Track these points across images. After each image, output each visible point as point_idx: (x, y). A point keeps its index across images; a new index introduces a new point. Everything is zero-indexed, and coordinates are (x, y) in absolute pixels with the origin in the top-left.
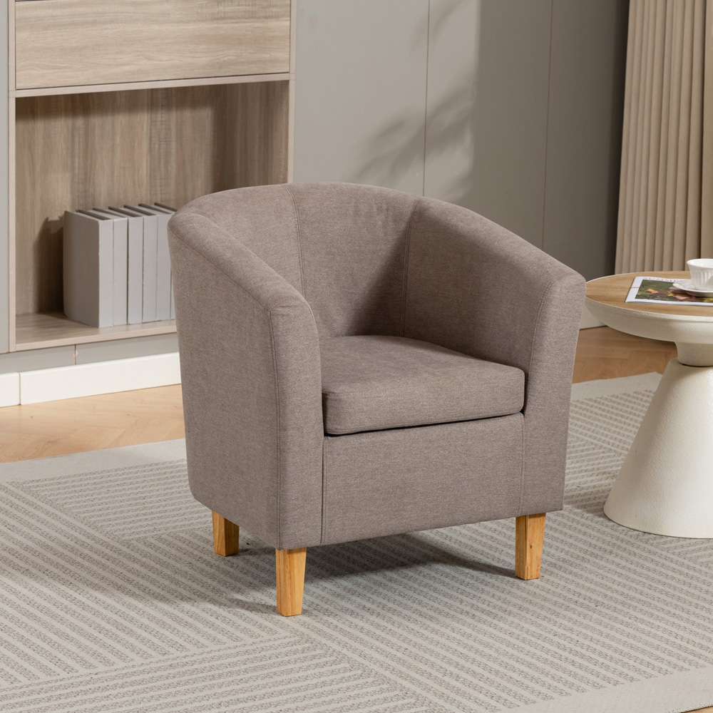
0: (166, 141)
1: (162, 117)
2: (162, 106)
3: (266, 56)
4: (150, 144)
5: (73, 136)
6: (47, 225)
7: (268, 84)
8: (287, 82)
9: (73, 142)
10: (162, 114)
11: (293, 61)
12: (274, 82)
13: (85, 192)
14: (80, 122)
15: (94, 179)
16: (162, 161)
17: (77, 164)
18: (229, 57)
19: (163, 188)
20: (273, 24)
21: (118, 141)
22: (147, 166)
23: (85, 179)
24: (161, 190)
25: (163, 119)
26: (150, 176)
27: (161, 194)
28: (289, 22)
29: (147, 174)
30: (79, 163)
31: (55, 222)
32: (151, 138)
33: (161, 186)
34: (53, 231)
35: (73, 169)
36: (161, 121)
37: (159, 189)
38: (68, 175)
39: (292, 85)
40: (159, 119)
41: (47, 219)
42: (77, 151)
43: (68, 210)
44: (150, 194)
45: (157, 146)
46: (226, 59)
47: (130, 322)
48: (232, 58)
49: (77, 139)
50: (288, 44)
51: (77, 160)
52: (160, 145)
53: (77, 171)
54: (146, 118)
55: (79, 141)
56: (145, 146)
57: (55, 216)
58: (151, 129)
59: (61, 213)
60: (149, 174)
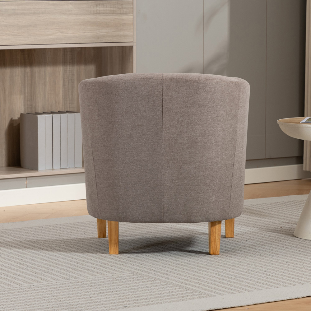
0: (72, 81)
1: (69, 69)
2: (70, 63)
3: (121, 33)
4: (64, 82)
5: (25, 77)
6: (12, 122)
7: (123, 47)
8: (132, 47)
9: (25, 80)
10: (69, 67)
11: (135, 36)
12: (126, 47)
13: (31, 105)
14: (28, 69)
15: (35, 99)
16: (70, 91)
17: (27, 91)
18: (102, 33)
19: (70, 105)
20: (125, 17)
21: (47, 80)
22: (62, 93)
23: (31, 98)
24: (70, 106)
25: (70, 70)
26: (64, 98)
27: (70, 108)
28: (132, 17)
29: (62, 97)
30: (28, 90)
31: (16, 120)
32: (64, 79)
33: (69, 104)
34: (15, 125)
35: (25, 93)
36: (69, 71)
37: (68, 105)
38: (22, 97)
39: (134, 48)
40: (68, 69)
41: (12, 119)
42: (26, 85)
43: (22, 113)
44: (64, 107)
45: (67, 83)
46: (101, 34)
47: (54, 168)
48: (104, 33)
49: (27, 78)
50: (132, 28)
51: (27, 89)
52: (69, 83)
53: (27, 94)
54: (61, 69)
55: (28, 80)
56: (61, 83)
57: (16, 117)
58: (64, 75)
59: (19, 116)
60: (63, 98)
